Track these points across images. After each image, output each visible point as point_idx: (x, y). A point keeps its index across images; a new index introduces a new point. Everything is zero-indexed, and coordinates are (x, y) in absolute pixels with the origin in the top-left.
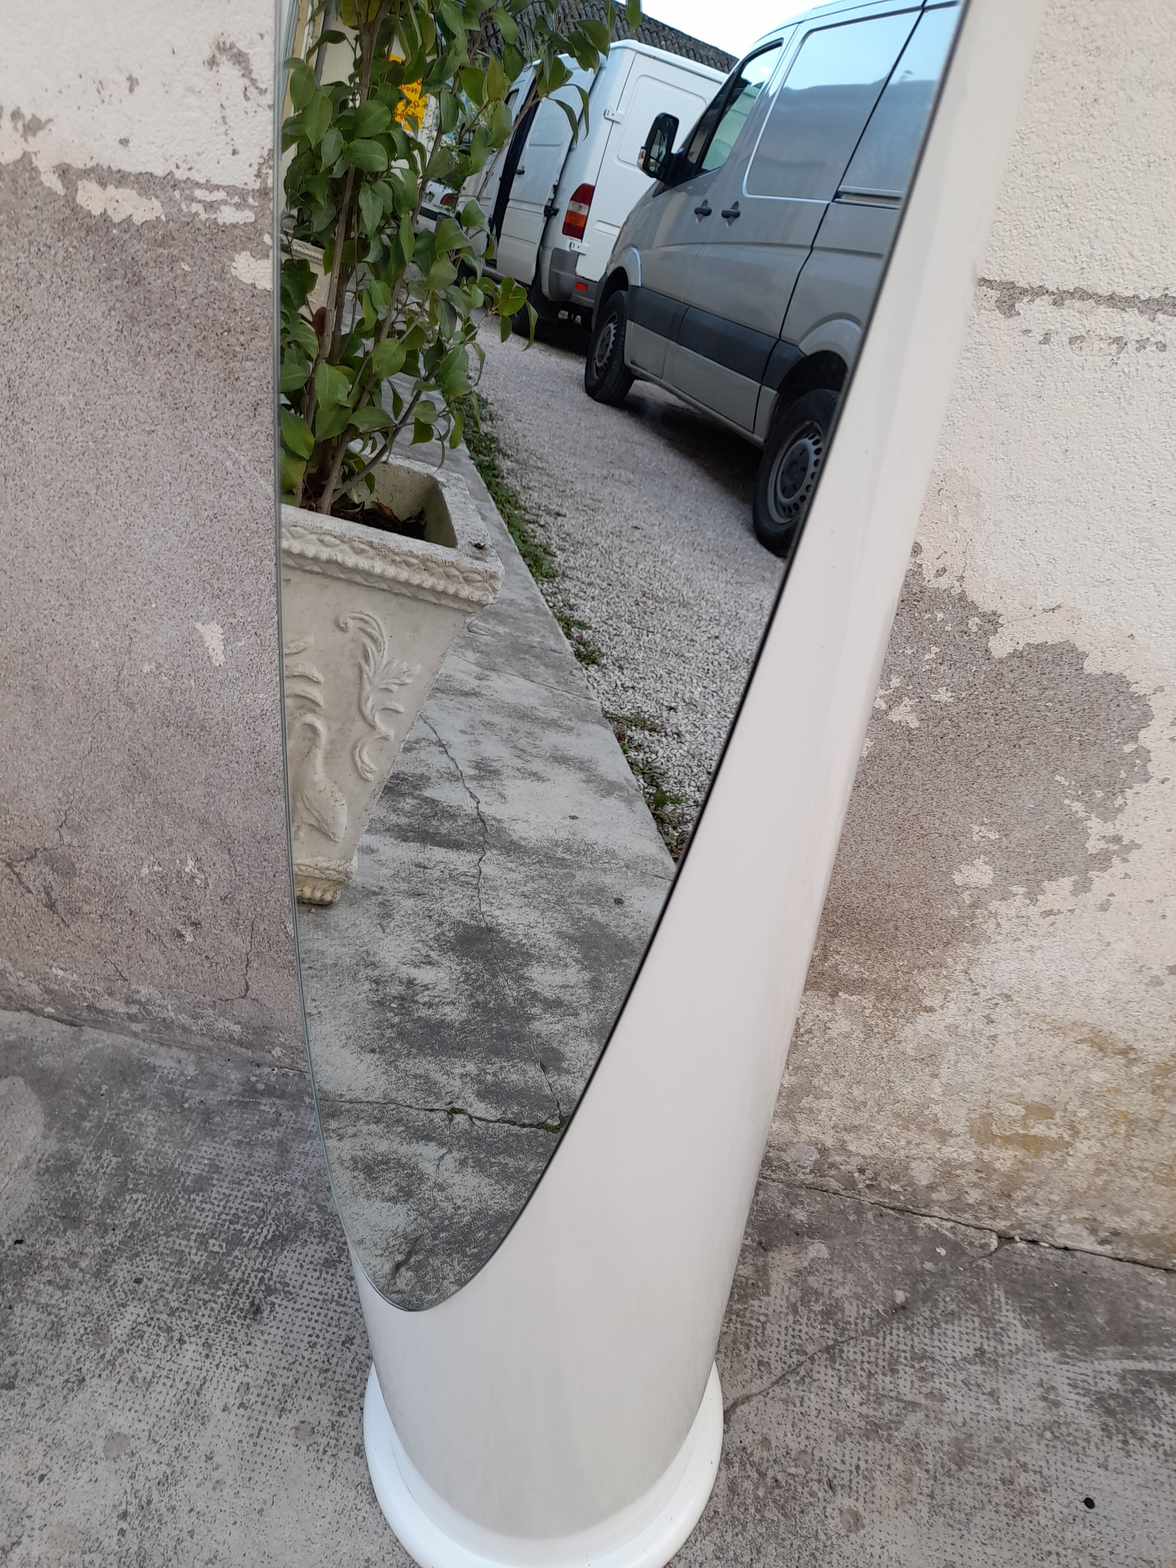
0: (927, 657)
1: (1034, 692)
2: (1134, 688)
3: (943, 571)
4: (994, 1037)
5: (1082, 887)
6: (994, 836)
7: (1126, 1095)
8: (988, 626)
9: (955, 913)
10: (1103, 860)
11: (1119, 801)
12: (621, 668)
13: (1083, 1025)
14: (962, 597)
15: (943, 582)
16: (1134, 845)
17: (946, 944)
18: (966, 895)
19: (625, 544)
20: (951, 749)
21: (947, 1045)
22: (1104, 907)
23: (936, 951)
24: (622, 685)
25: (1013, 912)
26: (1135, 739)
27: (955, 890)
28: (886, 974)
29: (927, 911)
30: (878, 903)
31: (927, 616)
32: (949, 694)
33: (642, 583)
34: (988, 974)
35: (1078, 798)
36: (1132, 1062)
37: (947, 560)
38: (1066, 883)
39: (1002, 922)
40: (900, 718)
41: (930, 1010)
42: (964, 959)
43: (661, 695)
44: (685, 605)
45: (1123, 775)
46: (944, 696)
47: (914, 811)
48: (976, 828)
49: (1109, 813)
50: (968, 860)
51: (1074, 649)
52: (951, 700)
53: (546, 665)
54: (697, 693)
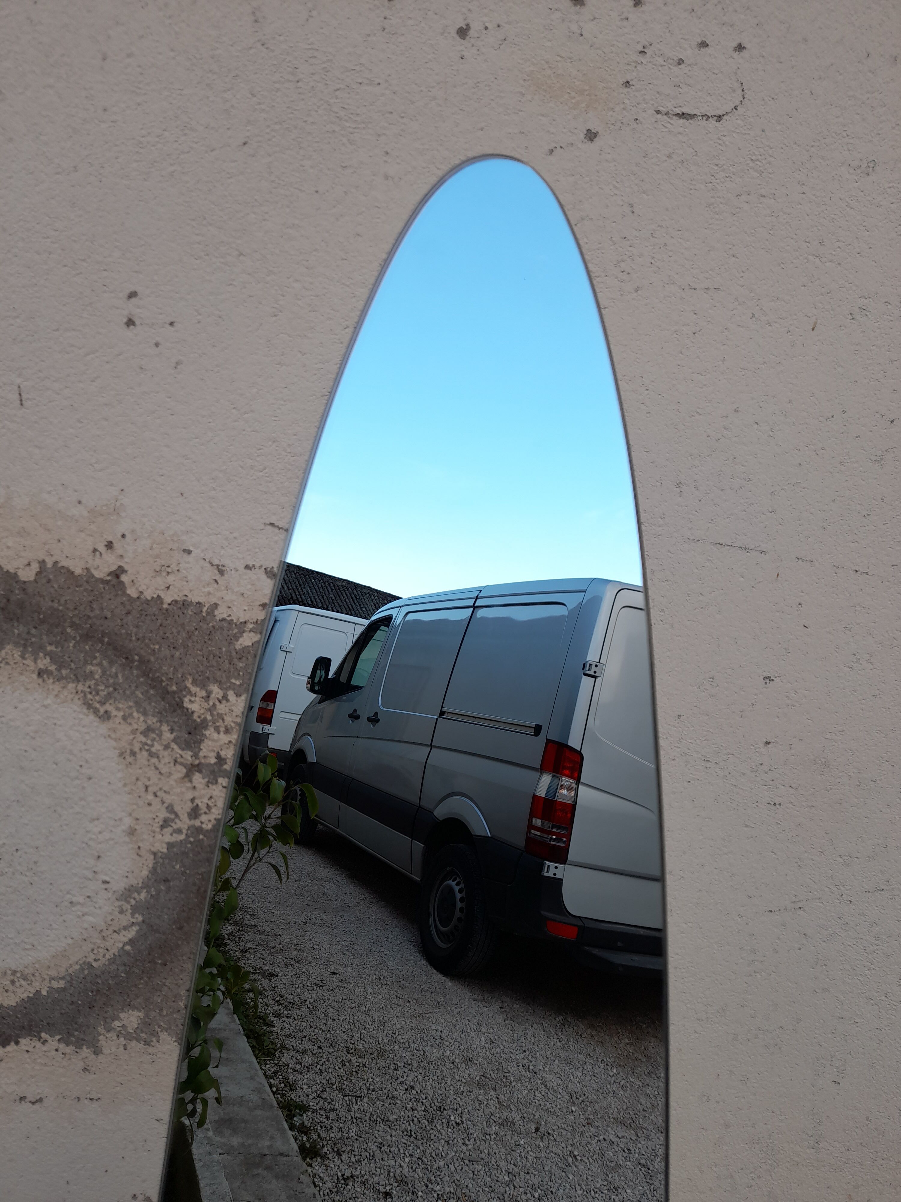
12: (339, 1154)
19: (327, 994)
24: (343, 1175)
33: (345, 1037)
43: (376, 1179)
44: (382, 1054)
53: (277, 1177)
54: (405, 1166)
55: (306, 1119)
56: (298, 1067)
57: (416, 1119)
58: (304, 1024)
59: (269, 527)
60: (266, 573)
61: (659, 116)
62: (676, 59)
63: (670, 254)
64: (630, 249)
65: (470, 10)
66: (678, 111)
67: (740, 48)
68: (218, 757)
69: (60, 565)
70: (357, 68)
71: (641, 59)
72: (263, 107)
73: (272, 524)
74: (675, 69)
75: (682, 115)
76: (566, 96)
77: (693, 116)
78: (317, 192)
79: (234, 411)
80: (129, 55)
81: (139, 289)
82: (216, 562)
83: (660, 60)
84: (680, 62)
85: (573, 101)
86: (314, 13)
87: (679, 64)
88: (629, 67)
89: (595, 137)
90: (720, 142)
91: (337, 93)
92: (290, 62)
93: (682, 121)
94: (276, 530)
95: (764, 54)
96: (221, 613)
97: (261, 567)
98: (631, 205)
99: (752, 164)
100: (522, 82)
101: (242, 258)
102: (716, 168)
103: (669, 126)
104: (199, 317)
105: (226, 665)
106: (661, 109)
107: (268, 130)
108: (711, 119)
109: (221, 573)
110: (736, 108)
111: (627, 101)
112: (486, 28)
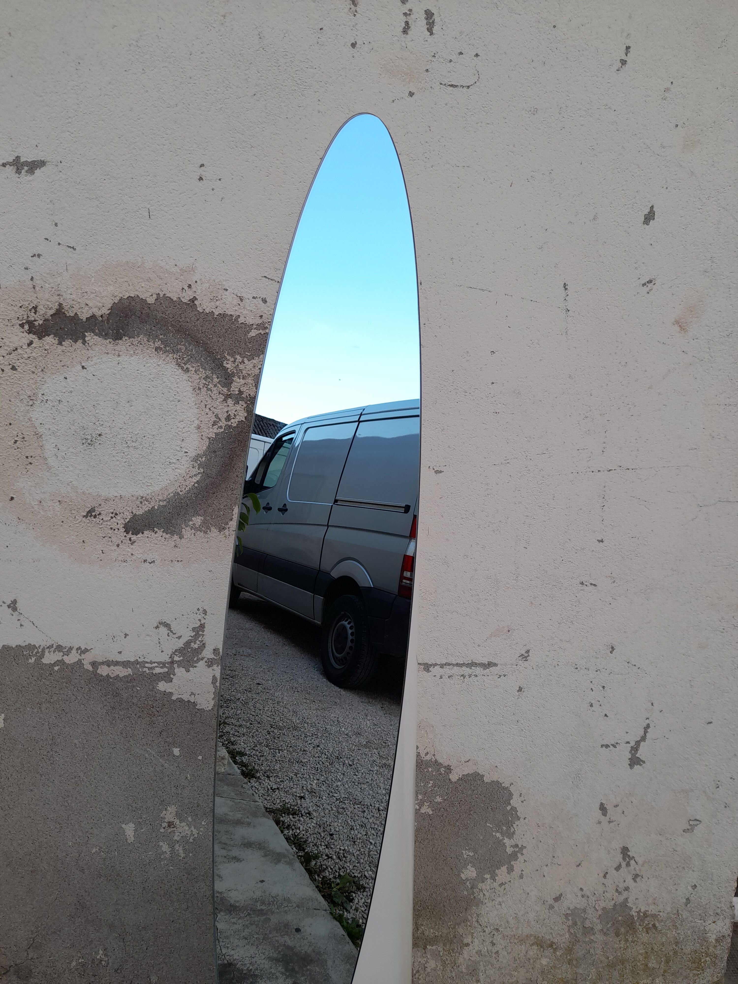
0: (429, 785)
1: (470, 792)
2: (503, 785)
3: (427, 754)
4: (497, 952)
5: (510, 870)
6: (471, 854)
7: (559, 968)
8: (448, 771)
9: (465, 893)
10: (514, 856)
11: (512, 830)
12: (268, 777)
13: (531, 935)
14: (436, 761)
15: (428, 757)
16: (523, 847)
17: (466, 909)
18: (468, 883)
19: (254, 696)
20: (447, 820)
21: (479, 962)
22: (521, 877)
23: (463, 913)
24: (271, 788)
25: (488, 888)
26: (510, 804)
27: (463, 882)
28: (445, 931)
29: (455, 895)
30: (434, 895)
31: (426, 770)
32: (441, 798)
33: (269, 719)
34: (486, 920)
35: (497, 831)
36: (555, 950)
37: (428, 750)
38: (504, 869)
39: (485, 893)
40: (425, 811)
41: (467, 945)
42: (475, 915)
43: (294, 790)
44: (295, 728)
45: (510, 819)
46: (439, 799)
47: (439, 849)
48: (464, 852)
49: (511, 835)
50: (465, 867)
51: (479, 774)
52: (442, 801)
53: (227, 785)
54: (314, 784)
55: (245, 759)
56: (236, 733)
57: (321, 762)
58: (239, 712)
59: (264, 278)
60: (262, 301)
61: (442, 86)
62: (449, 60)
63: (447, 150)
64: (429, 147)
65: (357, 35)
66: (450, 83)
67: (477, 55)
68: (240, 391)
69: (166, 296)
70: (306, 61)
71: (433, 59)
72: (263, 78)
73: (265, 277)
74: (448, 64)
75: (452, 86)
76: (400, 76)
77: (456, 86)
78: (287, 118)
79: (248, 222)
80: (202, 53)
81: (205, 163)
82: (239, 295)
83: (442, 60)
84: (451, 61)
85: (403, 78)
86: (286, 35)
87: (450, 62)
88: (428, 63)
89: (413, 95)
90: (469, 98)
91: (297, 72)
92: (275, 57)
93: (452, 88)
94: (267, 280)
95: (488, 58)
96: (241, 320)
97: (260, 297)
98: (429, 127)
99: (483, 109)
100: (380, 68)
101: (252, 148)
102: (467, 110)
103: (446, 90)
104: (232, 176)
105: (243, 346)
106: (442, 82)
107: (265, 89)
108: (464, 88)
109: (242, 300)
110: (475, 82)
111: (427, 78)
112: (364, 43)
